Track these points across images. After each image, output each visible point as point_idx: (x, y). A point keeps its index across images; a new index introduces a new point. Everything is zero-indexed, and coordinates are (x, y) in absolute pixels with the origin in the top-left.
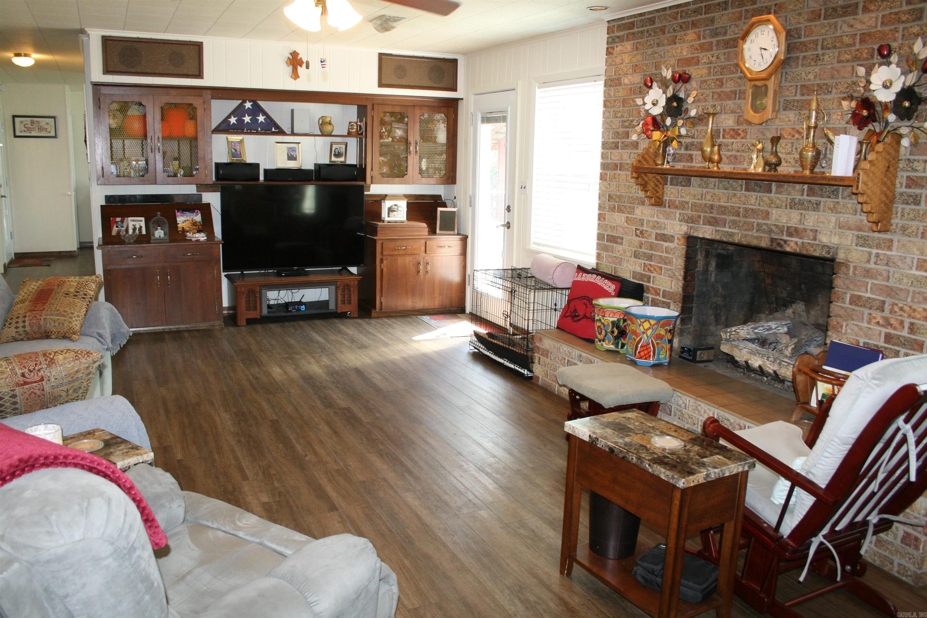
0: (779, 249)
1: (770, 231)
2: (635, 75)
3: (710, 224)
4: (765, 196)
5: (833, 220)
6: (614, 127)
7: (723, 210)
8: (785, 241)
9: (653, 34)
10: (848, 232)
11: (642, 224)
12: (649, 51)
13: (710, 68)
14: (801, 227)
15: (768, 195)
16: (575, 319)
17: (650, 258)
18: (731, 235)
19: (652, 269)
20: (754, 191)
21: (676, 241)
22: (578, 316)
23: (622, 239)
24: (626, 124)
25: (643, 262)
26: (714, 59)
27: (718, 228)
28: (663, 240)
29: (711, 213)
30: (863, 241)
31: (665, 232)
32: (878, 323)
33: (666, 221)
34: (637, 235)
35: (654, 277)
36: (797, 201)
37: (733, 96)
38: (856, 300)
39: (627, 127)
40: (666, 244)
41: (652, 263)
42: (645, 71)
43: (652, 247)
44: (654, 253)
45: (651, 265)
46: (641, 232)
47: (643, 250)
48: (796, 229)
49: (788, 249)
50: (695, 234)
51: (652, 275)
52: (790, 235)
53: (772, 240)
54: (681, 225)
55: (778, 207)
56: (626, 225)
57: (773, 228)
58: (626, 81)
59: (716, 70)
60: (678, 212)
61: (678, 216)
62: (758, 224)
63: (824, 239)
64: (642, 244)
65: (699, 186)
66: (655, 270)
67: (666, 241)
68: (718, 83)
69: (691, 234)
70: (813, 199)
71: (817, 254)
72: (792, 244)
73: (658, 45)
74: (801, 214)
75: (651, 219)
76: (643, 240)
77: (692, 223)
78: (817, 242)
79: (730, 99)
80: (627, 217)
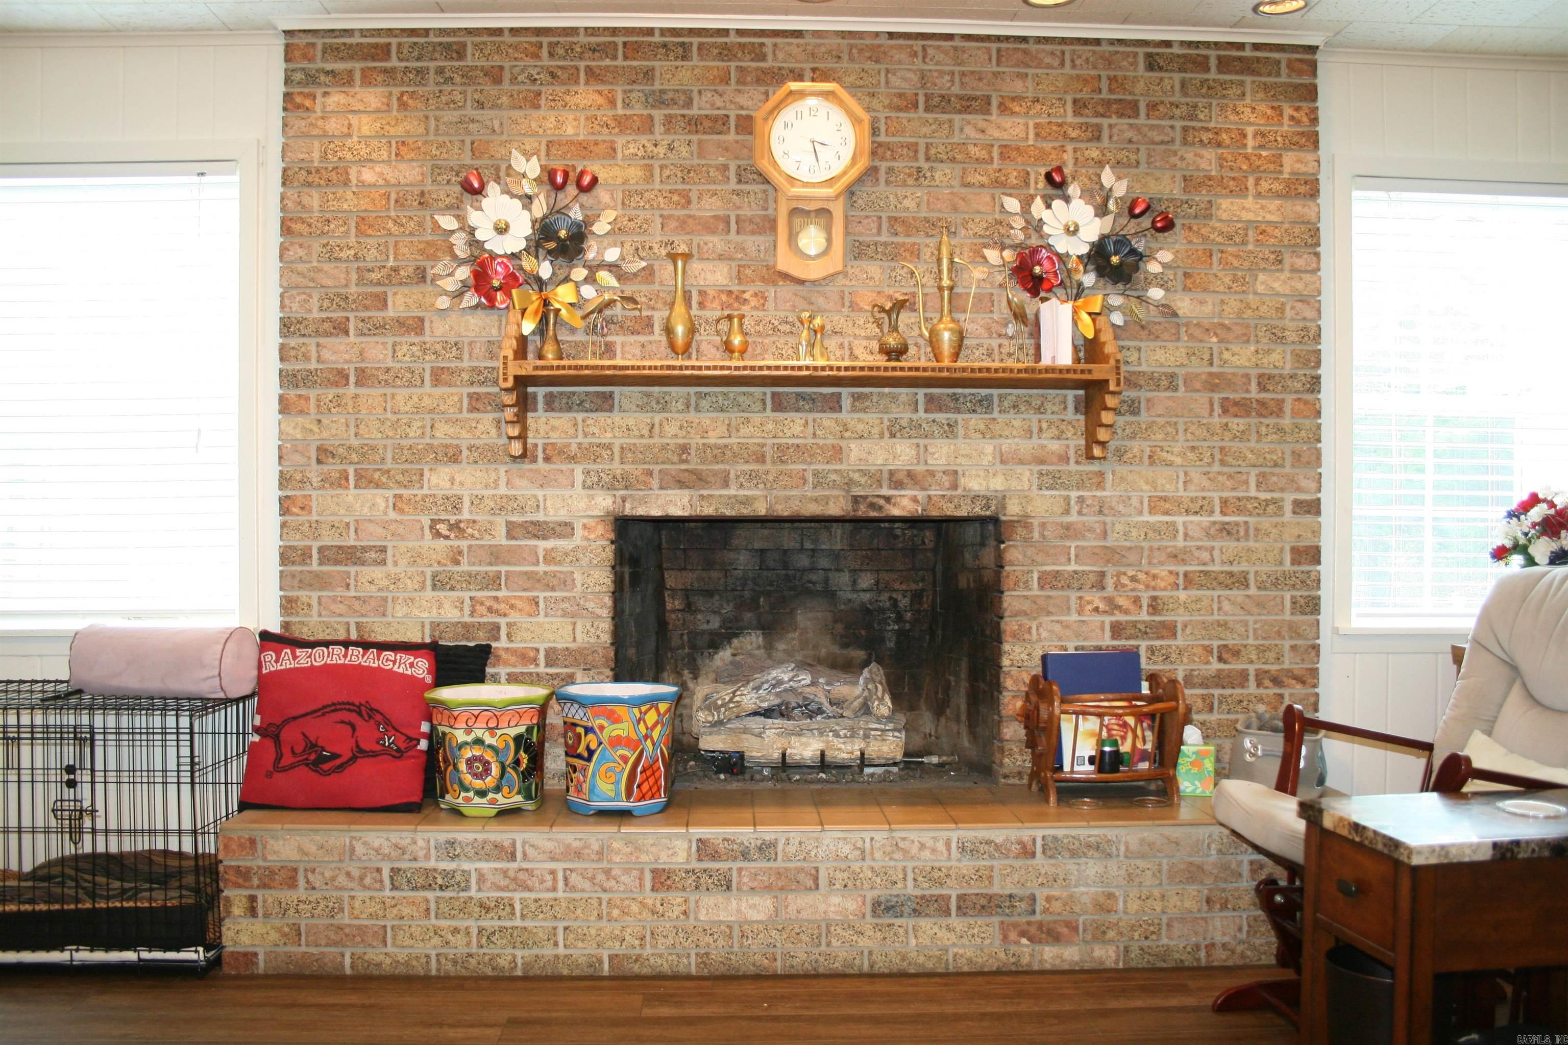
0: (873, 514)
1: (850, 483)
2: (402, 166)
3: (681, 484)
4: (828, 420)
5: (989, 449)
6: (329, 283)
7: (721, 453)
8: (888, 499)
9: (458, 79)
10: (1019, 469)
11: (457, 508)
12: (450, 116)
13: (649, 168)
14: (921, 468)
15: (834, 415)
16: (326, 767)
17: (494, 582)
18: (746, 501)
19: (502, 607)
20: (797, 410)
21: (579, 532)
22: (334, 756)
23: (383, 550)
24: (375, 276)
25: (466, 595)
26: (661, 150)
27: (705, 492)
28: (536, 537)
29: (686, 461)
30: (1053, 481)
31: (540, 517)
32: (1096, 609)
33: (540, 493)
34: (438, 535)
35: (509, 625)
36: (904, 423)
37: (721, 226)
38: (1049, 580)
39: (379, 284)
40: (543, 545)
41: (499, 594)
42: (434, 157)
43: (496, 555)
44: (503, 569)
45: (496, 599)
46: (455, 527)
47: (465, 567)
48: (910, 474)
49: (896, 512)
50: (641, 511)
51: (503, 621)
52: (898, 485)
53: (856, 500)
54: (592, 497)
55: (861, 437)
56: (392, 515)
57: (856, 476)
58: (368, 176)
59: (667, 172)
60: (579, 470)
61: (579, 477)
62: (816, 474)
63: (975, 484)
64: (460, 553)
65: (641, 408)
66: (512, 607)
67: (545, 538)
68: (676, 198)
69: (628, 511)
70: (941, 417)
71: (963, 513)
72: (905, 502)
73: (481, 105)
74: (918, 445)
75: (487, 493)
76: (464, 544)
77: (626, 488)
78: (960, 492)
79: (713, 232)
80: (398, 497)
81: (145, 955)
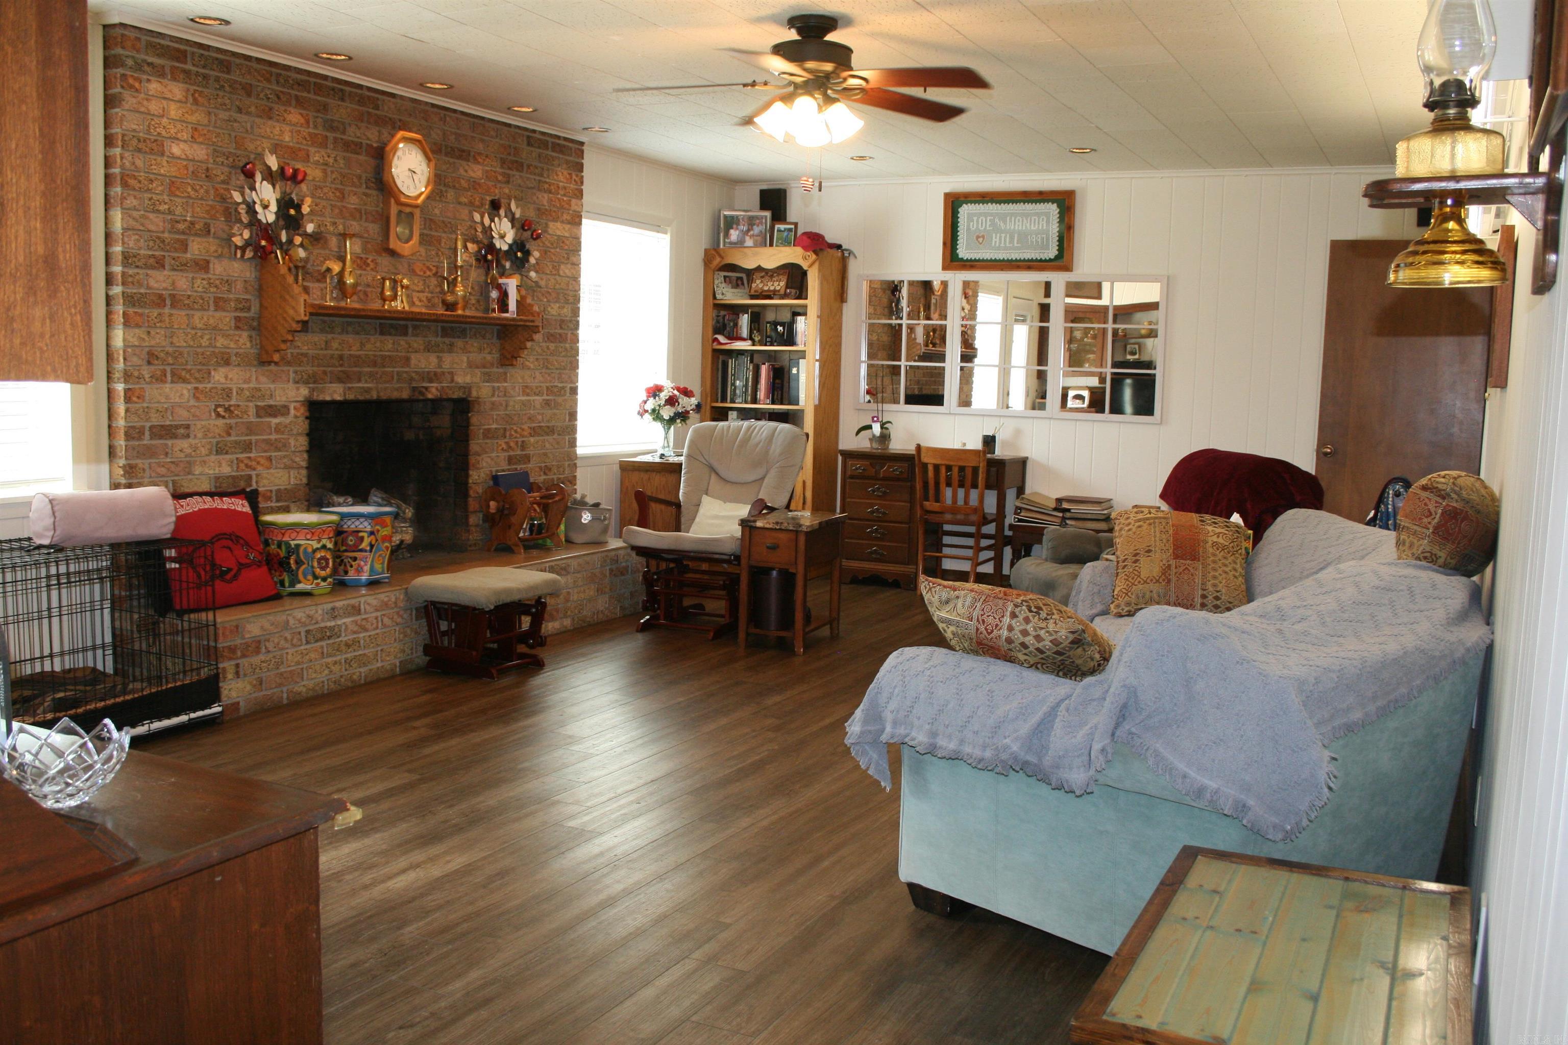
0: (421, 398)
1: (412, 379)
2: (195, 146)
3: (340, 380)
4: (402, 341)
5: (465, 359)
6: (152, 228)
7: (357, 361)
8: (426, 388)
9: (227, 89)
10: (477, 371)
11: (229, 396)
12: (223, 115)
13: (325, 171)
14: (439, 370)
15: (405, 338)
16: (228, 577)
17: (248, 447)
18: (368, 390)
19: (254, 464)
20: (390, 334)
21: (292, 412)
23: (188, 427)
24: (181, 226)
25: (234, 457)
26: (331, 161)
27: (350, 385)
28: (271, 415)
29: (341, 365)
30: (488, 378)
31: (272, 402)
32: (503, 449)
33: (272, 386)
34: (218, 415)
35: (257, 475)
36: (433, 343)
37: (358, 216)
38: (486, 434)
39: (183, 233)
40: (275, 421)
41: (252, 455)
42: (214, 144)
43: (250, 429)
44: (253, 438)
45: (249, 458)
46: (227, 409)
47: (232, 438)
48: (436, 374)
49: (430, 396)
50: (321, 398)
51: (253, 473)
52: (431, 381)
53: (414, 389)
54: (298, 389)
55: (416, 352)
56: (192, 402)
57: (413, 375)
58: (176, 150)
59: (334, 176)
60: (292, 369)
61: (292, 375)
62: (398, 373)
63: (460, 380)
64: (231, 428)
65: (322, 331)
66: (258, 463)
67: (275, 416)
68: (338, 194)
69: (315, 398)
70: (447, 340)
71: (455, 396)
72: (434, 390)
73: (240, 110)
74: (438, 357)
75: (245, 386)
76: (233, 421)
77: (315, 382)
78: (453, 384)
79: (354, 219)
80: (196, 388)
81: (193, 715)
